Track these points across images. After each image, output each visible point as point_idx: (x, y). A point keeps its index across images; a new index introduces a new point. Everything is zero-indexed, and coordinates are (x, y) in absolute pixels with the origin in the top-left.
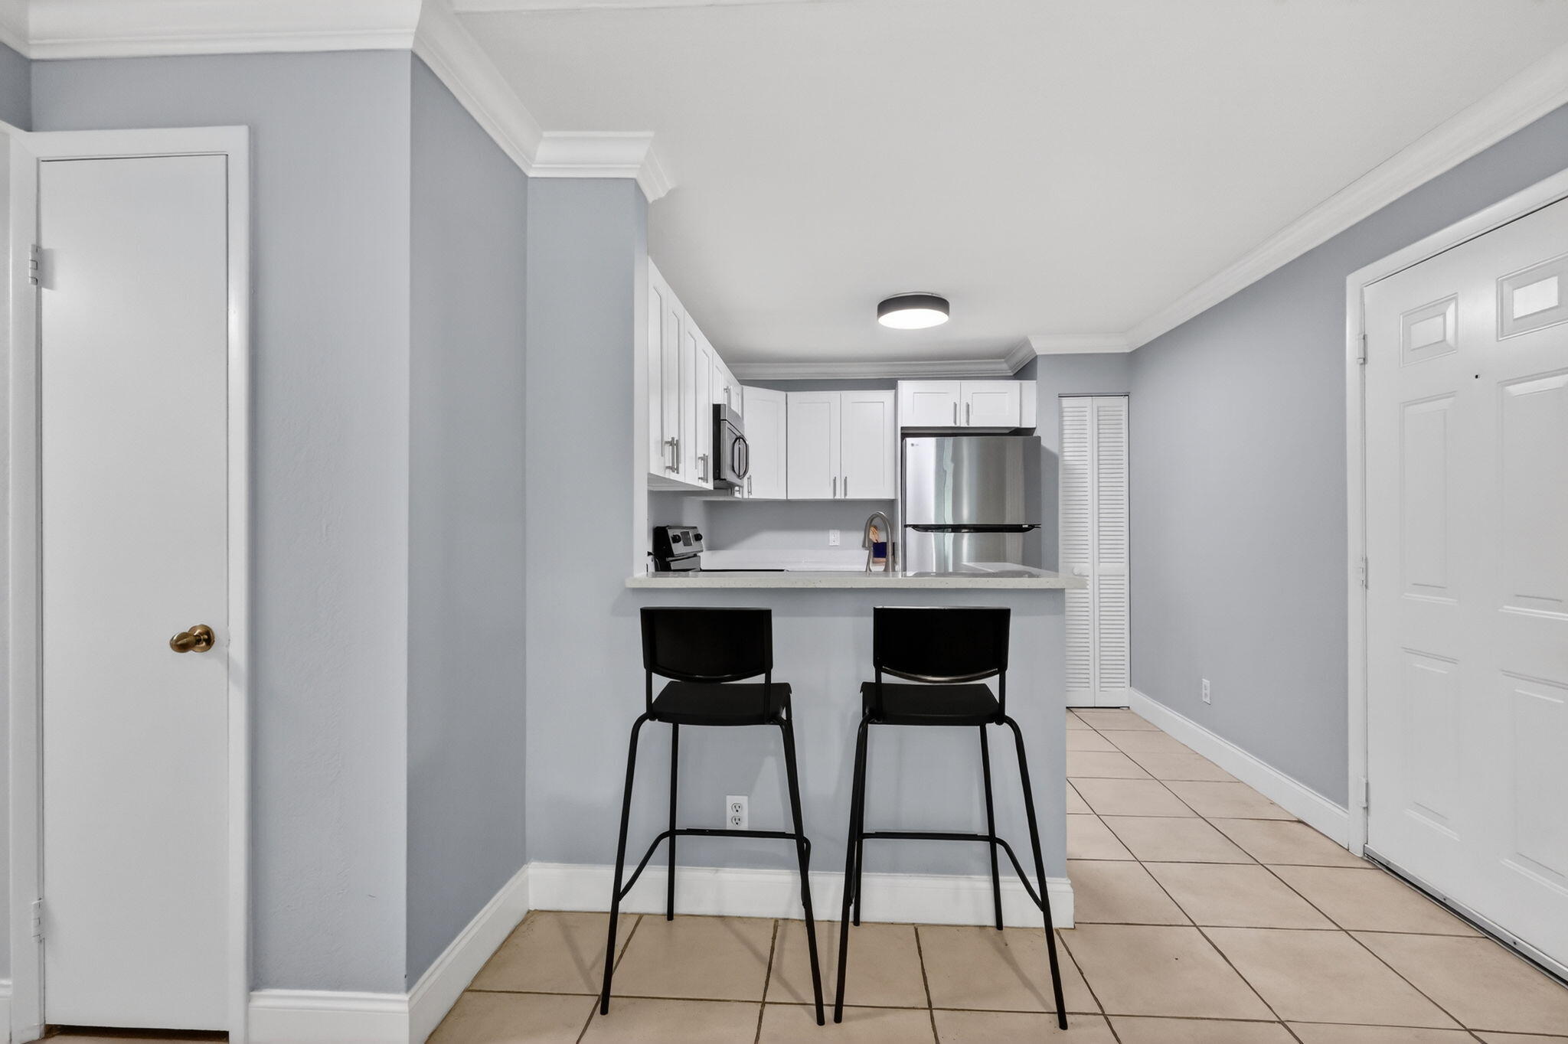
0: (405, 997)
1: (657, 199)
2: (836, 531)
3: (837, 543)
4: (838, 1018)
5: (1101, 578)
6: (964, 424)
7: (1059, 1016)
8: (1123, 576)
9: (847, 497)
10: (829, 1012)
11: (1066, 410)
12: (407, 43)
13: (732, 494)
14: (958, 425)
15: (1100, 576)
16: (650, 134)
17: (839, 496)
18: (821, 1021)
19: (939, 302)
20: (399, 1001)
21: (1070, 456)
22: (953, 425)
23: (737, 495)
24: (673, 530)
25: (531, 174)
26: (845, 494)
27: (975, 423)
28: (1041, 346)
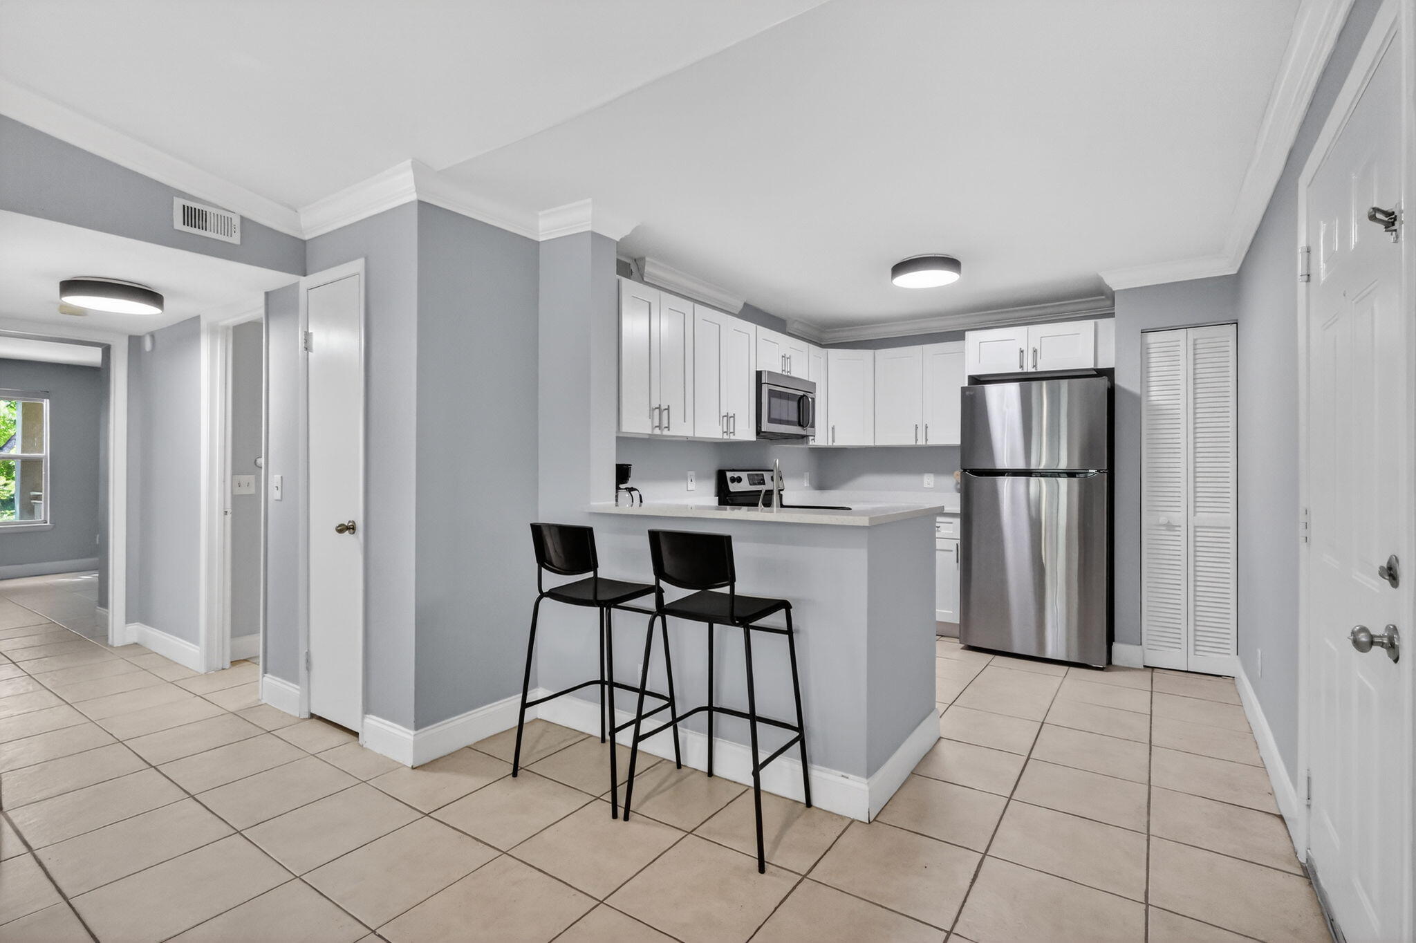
0: (412, 732)
1: (623, 236)
2: (930, 474)
3: (932, 485)
4: (626, 818)
5: (1198, 529)
6: (1031, 370)
7: (759, 861)
8: (1229, 528)
9: (928, 443)
10: (621, 812)
11: (1153, 346)
12: (413, 197)
13: (807, 443)
14: (1025, 370)
15: (1195, 527)
16: (589, 200)
17: (921, 442)
18: (615, 816)
19: (951, 263)
20: (409, 733)
21: (1157, 395)
22: (1020, 371)
23: (811, 443)
24: (730, 473)
25: (541, 239)
26: (926, 440)
27: (1043, 366)
28: (1115, 282)
